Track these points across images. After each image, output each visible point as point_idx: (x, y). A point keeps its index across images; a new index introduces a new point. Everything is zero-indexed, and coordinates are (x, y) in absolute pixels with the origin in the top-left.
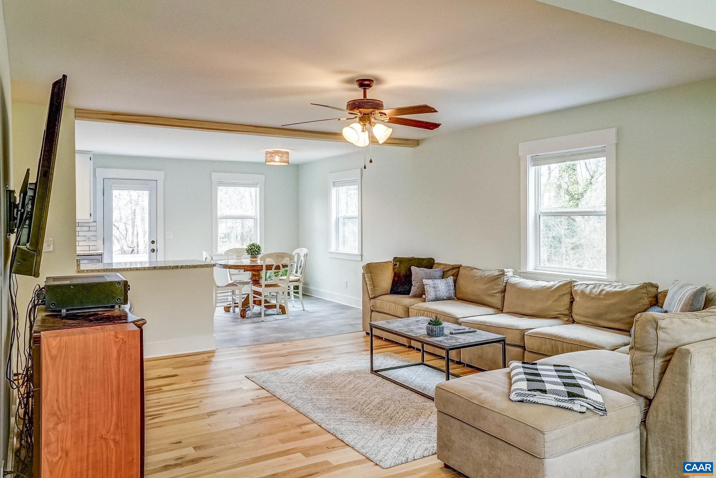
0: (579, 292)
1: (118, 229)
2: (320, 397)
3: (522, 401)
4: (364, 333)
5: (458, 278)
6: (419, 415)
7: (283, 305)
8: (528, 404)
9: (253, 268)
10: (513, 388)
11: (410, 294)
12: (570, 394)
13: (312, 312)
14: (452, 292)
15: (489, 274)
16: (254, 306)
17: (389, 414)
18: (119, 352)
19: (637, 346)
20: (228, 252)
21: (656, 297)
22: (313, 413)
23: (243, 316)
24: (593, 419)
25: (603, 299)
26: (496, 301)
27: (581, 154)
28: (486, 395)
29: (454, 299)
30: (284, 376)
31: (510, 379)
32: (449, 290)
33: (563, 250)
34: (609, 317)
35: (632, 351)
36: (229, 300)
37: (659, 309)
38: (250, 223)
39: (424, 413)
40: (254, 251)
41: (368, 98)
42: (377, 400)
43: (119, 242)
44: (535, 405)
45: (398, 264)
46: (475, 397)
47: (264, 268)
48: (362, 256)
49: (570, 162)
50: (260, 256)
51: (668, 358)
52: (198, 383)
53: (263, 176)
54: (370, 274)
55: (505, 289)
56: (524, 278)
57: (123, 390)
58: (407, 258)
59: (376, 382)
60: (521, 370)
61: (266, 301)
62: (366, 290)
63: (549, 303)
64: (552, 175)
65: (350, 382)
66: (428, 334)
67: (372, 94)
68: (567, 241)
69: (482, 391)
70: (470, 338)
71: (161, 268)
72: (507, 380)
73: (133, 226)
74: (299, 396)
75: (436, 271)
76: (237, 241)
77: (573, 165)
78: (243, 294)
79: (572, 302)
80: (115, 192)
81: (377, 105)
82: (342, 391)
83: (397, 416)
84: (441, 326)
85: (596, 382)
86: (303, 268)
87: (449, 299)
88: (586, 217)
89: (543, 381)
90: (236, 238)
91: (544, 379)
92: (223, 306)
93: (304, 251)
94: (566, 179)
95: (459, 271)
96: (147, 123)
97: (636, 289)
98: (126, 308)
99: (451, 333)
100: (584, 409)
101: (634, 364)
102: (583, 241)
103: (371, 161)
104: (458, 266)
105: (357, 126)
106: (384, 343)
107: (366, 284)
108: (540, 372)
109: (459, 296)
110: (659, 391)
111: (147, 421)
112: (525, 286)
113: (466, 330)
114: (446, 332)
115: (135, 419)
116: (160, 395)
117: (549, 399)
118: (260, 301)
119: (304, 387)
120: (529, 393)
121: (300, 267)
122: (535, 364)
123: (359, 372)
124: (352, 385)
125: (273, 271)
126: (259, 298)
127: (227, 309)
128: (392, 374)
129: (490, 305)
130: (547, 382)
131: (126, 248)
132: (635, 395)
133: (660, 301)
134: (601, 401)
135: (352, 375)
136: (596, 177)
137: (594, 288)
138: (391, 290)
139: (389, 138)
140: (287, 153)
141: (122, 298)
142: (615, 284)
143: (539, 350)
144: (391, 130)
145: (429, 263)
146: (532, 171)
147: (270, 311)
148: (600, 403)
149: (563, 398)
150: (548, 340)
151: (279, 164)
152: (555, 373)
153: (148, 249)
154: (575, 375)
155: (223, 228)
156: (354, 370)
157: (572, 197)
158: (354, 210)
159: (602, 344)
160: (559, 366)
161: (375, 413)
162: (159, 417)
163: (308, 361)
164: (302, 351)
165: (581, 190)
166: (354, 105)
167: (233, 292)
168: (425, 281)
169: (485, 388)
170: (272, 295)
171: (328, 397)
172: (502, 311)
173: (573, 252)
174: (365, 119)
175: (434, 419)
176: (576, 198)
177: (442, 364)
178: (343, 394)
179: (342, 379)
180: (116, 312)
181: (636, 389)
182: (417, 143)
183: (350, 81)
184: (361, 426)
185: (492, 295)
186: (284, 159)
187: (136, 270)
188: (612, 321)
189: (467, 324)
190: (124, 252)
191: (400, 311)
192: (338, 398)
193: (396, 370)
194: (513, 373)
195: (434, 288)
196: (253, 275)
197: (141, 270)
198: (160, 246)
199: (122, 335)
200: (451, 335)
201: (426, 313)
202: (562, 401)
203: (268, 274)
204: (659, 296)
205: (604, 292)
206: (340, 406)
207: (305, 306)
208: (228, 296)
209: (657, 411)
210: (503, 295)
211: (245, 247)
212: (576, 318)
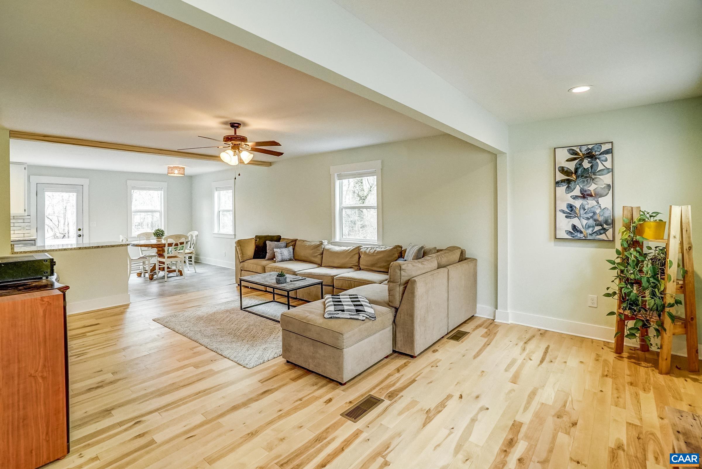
0: (363, 252)
1: (51, 220)
2: (207, 329)
3: (331, 318)
4: (237, 285)
5: (296, 247)
6: (271, 333)
7: (181, 269)
8: (334, 319)
9: (158, 246)
10: (326, 310)
11: (266, 258)
12: (357, 311)
13: (202, 273)
14: (292, 255)
15: (314, 244)
16: (159, 272)
17: (253, 335)
18: (45, 312)
19: (391, 280)
20: (140, 236)
21: (401, 253)
22: (201, 339)
23: (151, 279)
24: (369, 323)
25: (375, 255)
26: (318, 260)
27: (364, 174)
28: (311, 316)
29: (293, 260)
30: (181, 317)
31: (325, 305)
32: (290, 254)
33: (356, 229)
34: (378, 265)
35: (389, 283)
36: (141, 268)
37: (403, 259)
38: (157, 215)
39: (274, 331)
40: (159, 234)
41: (237, 134)
42: (245, 327)
43: (52, 230)
44: (338, 319)
45: (258, 239)
46: (304, 319)
47: (167, 245)
48: (235, 235)
49: (360, 178)
50: (163, 237)
51: (406, 285)
52: (115, 328)
53: (166, 183)
54: (240, 247)
55: (323, 253)
56: (334, 245)
57: (49, 339)
58: (264, 236)
59: (244, 315)
60: (331, 299)
61: (168, 268)
62: (237, 256)
63: (348, 259)
64: (350, 185)
65: (227, 317)
66: (277, 283)
67: (240, 132)
68: (359, 224)
69: (309, 314)
70: (302, 283)
71: (86, 248)
72: (323, 306)
73: (65, 219)
74: (192, 329)
75: (282, 243)
76: (148, 228)
77: (361, 180)
78: (151, 264)
79: (359, 258)
80: (47, 194)
81: (243, 139)
82: (222, 323)
83: (258, 335)
84: (285, 277)
85: (371, 302)
86: (195, 244)
87: (290, 260)
88: (368, 209)
89: (343, 305)
90: (148, 226)
91: (343, 303)
92: (136, 273)
93: (196, 233)
94: (358, 188)
95: (296, 243)
96: (74, 144)
97: (391, 249)
98: (53, 278)
99: (291, 281)
100: (364, 318)
101: (390, 290)
102: (366, 223)
103: (239, 175)
104: (295, 240)
105: (230, 152)
106: (250, 290)
107: (238, 253)
108: (342, 300)
109: (296, 258)
110: (401, 304)
111: (71, 360)
112: (334, 250)
113: (300, 279)
114: (288, 280)
115: (60, 359)
116: (85, 339)
117: (346, 315)
118: (164, 268)
119: (196, 323)
120: (335, 312)
121: (193, 244)
122: (339, 295)
123: (233, 310)
124: (228, 319)
125: (173, 247)
126: (163, 266)
127: (139, 275)
128: (255, 309)
129: (314, 262)
130: (346, 305)
131: (58, 235)
132: (390, 307)
133: (403, 255)
134: (373, 312)
135: (229, 312)
136: (373, 187)
137: (371, 249)
138: (254, 256)
139: (251, 161)
140: (184, 168)
141: (49, 271)
142: (382, 247)
143: (342, 286)
144: (252, 155)
145: (278, 239)
146: (338, 182)
147: (171, 275)
148: (372, 314)
149: (354, 313)
150: (346, 281)
151: (177, 175)
152: (349, 300)
153: (75, 236)
154: (360, 299)
155: (136, 219)
156: (229, 309)
157: (361, 199)
158: (229, 206)
159: (375, 281)
160: (352, 295)
161: (243, 335)
162: (83, 355)
163: (198, 306)
164: (194, 299)
165: (365, 194)
166: (228, 139)
167: (144, 263)
168: (275, 250)
169: (311, 312)
170: (173, 263)
171: (212, 328)
172: (321, 265)
173: (362, 229)
174: (235, 147)
175: (280, 334)
176: (363, 199)
177: (284, 300)
178: (222, 325)
179: (221, 315)
180: (44, 281)
181: (390, 304)
182: (270, 164)
183: (225, 123)
184: (234, 344)
185: (316, 257)
186: (181, 172)
187: (64, 250)
188: (380, 267)
189: (301, 275)
190: (55, 237)
191: (259, 269)
192: (219, 328)
193: (257, 306)
194: (326, 302)
195: (281, 254)
196: (159, 250)
197: (69, 250)
198: (85, 232)
199: (48, 299)
200: (291, 282)
201: (276, 269)
202: (353, 315)
203: (170, 250)
204: (403, 252)
205: (376, 252)
206: (220, 333)
207: (196, 269)
208: (141, 265)
209: (401, 314)
210: (322, 256)
211: (153, 231)
212: (362, 267)
